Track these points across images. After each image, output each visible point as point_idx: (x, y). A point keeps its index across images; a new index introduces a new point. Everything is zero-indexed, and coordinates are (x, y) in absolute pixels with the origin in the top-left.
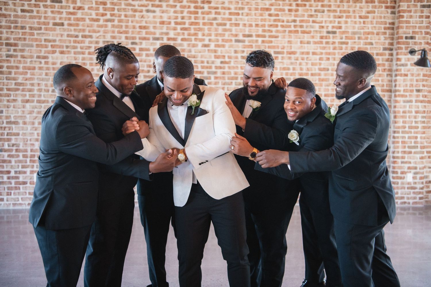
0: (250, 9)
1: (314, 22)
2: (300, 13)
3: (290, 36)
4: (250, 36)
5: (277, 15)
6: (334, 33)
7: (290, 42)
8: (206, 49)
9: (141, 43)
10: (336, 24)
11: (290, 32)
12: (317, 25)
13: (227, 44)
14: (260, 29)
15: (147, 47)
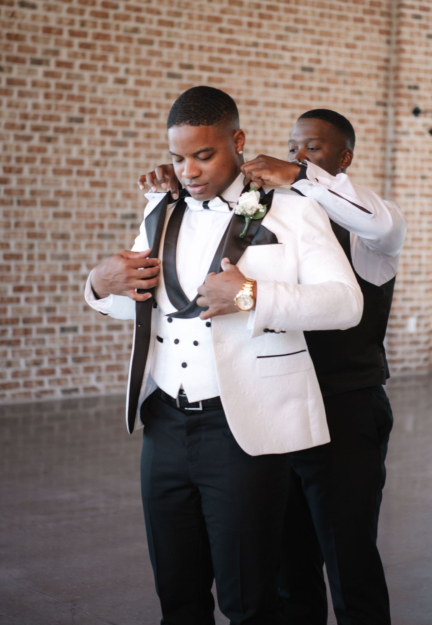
0: (191, 17)
1: (284, 48)
2: (264, 30)
3: (250, 73)
4: (189, 67)
5: (231, 32)
6: (311, 70)
7: (249, 83)
8: (121, 87)
9: (10, 70)
10: (314, 56)
11: (250, 64)
12: (287, 55)
13: (155, 80)
14: (206, 55)
15: (22, 77)
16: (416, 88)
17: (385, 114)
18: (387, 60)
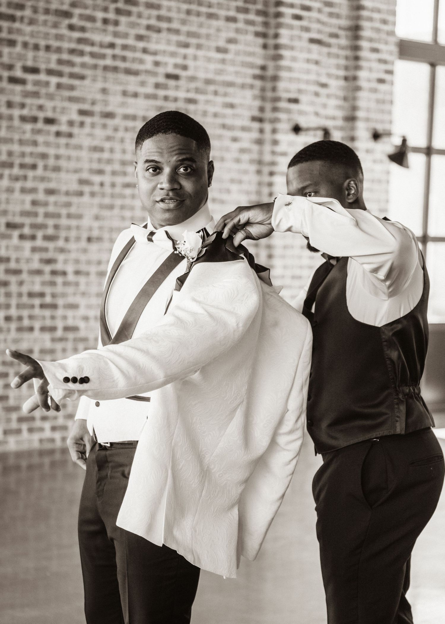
0: (35, 10)
1: (145, 51)
2: (121, 28)
3: (105, 79)
4: (35, 71)
5: (83, 29)
6: (176, 77)
7: (104, 91)
10: (179, 61)
11: (106, 68)
12: (149, 59)
14: (54, 57)
16: (295, 101)
17: (261, 131)
18: (263, 68)
